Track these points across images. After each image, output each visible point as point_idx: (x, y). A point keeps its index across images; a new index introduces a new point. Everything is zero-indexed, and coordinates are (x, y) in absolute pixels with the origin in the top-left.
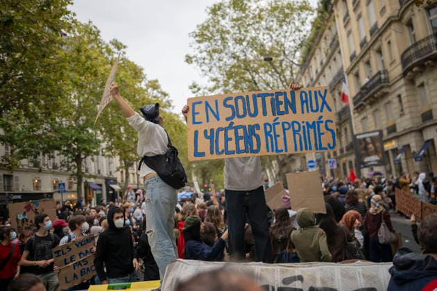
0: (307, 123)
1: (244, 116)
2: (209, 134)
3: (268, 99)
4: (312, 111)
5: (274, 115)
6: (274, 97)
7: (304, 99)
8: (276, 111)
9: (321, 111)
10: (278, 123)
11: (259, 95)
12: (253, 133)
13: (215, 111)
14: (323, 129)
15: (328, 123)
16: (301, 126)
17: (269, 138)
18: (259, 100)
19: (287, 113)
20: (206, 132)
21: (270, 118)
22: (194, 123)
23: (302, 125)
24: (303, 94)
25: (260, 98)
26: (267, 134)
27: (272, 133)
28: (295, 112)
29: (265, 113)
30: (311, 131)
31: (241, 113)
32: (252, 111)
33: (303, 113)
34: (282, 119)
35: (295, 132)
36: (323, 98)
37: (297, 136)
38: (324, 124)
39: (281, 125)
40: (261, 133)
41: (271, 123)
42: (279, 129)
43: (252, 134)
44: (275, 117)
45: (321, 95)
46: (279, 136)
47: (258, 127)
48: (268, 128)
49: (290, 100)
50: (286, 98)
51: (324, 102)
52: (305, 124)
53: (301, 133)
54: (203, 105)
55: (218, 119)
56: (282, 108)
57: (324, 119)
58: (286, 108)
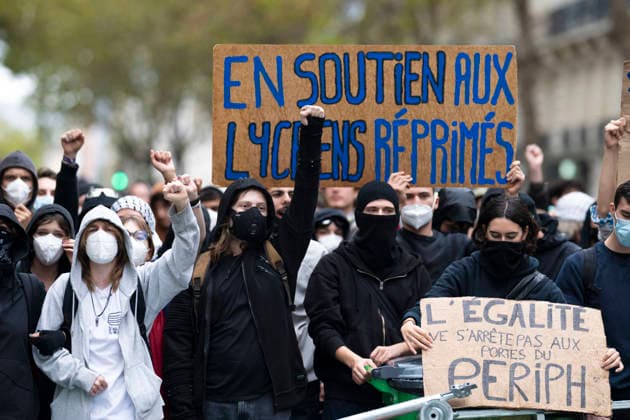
0: (462, 125)
1: (336, 99)
2: (259, 133)
3: (389, 66)
4: (476, 100)
5: (398, 103)
6: (403, 62)
7: (463, 72)
8: (403, 96)
9: (494, 102)
10: (405, 122)
11: (371, 56)
12: (350, 138)
13: (276, 85)
14: (491, 141)
15: (504, 129)
16: (450, 133)
17: (383, 151)
18: (371, 67)
19: (426, 101)
20: (252, 127)
21: (389, 109)
22: (228, 105)
23: (452, 128)
24: (463, 62)
25: (374, 62)
26: (380, 143)
27: (390, 143)
28: (441, 100)
29: (380, 98)
30: (469, 143)
31: (331, 92)
32: (354, 91)
33: (457, 102)
34: (413, 112)
35: (436, 144)
36: (502, 73)
37: (439, 151)
38: (495, 129)
39: (409, 125)
40: (367, 139)
41: (391, 119)
42: (404, 134)
43: (349, 141)
44: (398, 109)
45: (497, 66)
46: (402, 149)
47: (362, 125)
48: (383, 130)
49: (435, 73)
50: (426, 66)
51: (502, 84)
52: (457, 128)
53: (448, 146)
54: (250, 66)
55: (281, 102)
56: (416, 89)
57: (496, 121)
58: (424, 90)
